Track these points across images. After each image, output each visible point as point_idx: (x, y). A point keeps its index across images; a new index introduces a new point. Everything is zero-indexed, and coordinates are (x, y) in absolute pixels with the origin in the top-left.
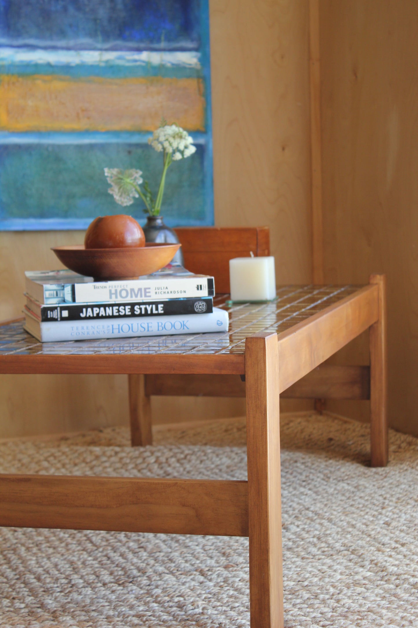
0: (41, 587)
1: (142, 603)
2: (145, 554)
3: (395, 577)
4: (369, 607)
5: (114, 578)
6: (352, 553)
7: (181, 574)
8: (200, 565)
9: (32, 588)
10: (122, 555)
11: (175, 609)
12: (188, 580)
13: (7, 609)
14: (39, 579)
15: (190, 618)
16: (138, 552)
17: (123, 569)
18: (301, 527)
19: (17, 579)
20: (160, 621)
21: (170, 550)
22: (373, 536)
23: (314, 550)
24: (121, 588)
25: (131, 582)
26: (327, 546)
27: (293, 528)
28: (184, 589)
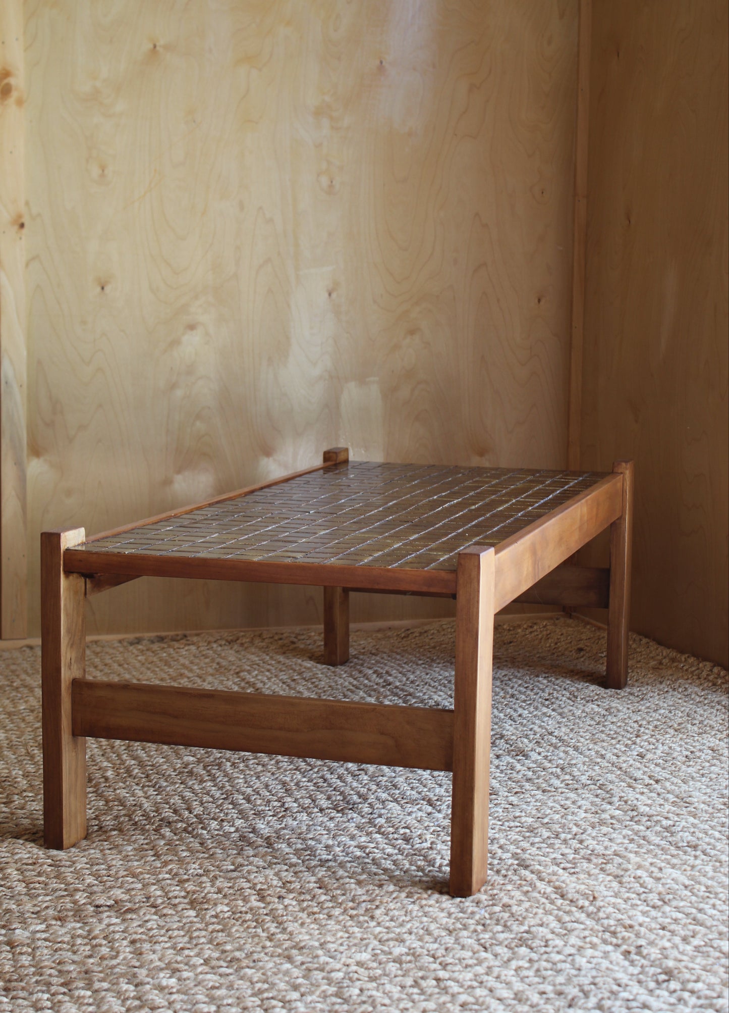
0: (252, 809)
1: (364, 833)
2: (366, 777)
3: (647, 818)
4: (615, 851)
5: (332, 804)
6: (600, 788)
7: (407, 803)
8: (428, 793)
9: (242, 810)
10: (340, 777)
11: (400, 841)
12: (415, 809)
13: (216, 832)
14: (248, 800)
15: (418, 853)
16: (358, 775)
17: (342, 793)
18: (543, 754)
19: (224, 799)
20: (384, 854)
21: (394, 775)
22: (624, 769)
23: (557, 783)
24: (340, 815)
25: (351, 809)
26: (572, 778)
27: (534, 756)
28: (410, 820)
